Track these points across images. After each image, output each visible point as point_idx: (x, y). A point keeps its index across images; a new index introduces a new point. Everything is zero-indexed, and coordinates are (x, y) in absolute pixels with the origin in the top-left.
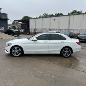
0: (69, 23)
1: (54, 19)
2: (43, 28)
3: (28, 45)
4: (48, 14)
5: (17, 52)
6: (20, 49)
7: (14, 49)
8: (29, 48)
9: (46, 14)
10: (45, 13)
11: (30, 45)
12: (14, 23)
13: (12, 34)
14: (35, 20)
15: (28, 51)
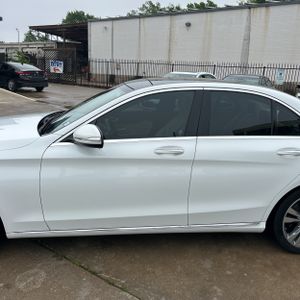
0: (247, 39)
1: (188, 25)
2: (142, 60)
4: (162, 7)
9: (153, 6)
10: (151, 3)
12: (30, 38)
13: (11, 84)
14: (109, 24)
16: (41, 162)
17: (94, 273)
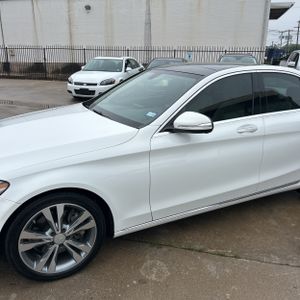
3: (141, 166)
5: (60, 238)
6: (86, 214)
7: (32, 228)
8: (149, 189)
11: (159, 163)
15: (144, 210)
16: (150, 154)
17: (200, 251)
